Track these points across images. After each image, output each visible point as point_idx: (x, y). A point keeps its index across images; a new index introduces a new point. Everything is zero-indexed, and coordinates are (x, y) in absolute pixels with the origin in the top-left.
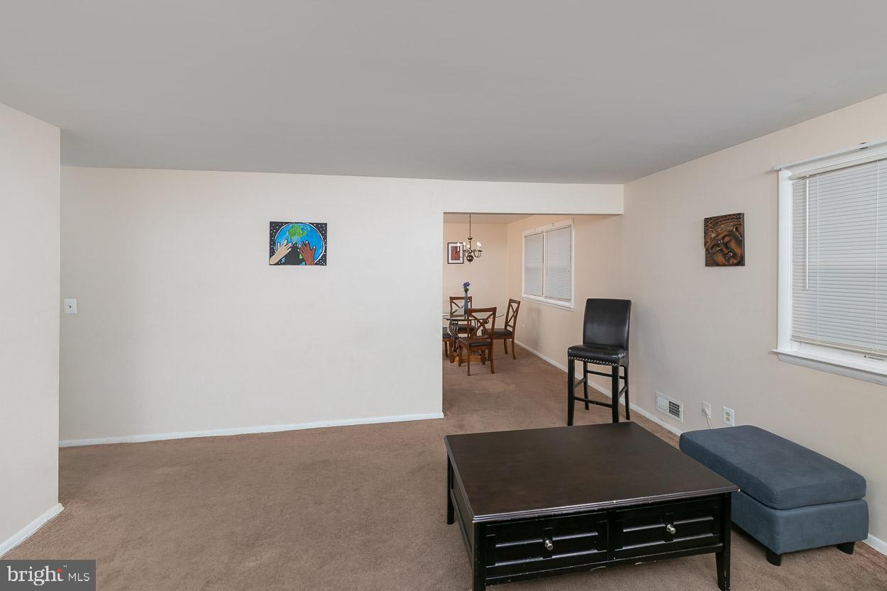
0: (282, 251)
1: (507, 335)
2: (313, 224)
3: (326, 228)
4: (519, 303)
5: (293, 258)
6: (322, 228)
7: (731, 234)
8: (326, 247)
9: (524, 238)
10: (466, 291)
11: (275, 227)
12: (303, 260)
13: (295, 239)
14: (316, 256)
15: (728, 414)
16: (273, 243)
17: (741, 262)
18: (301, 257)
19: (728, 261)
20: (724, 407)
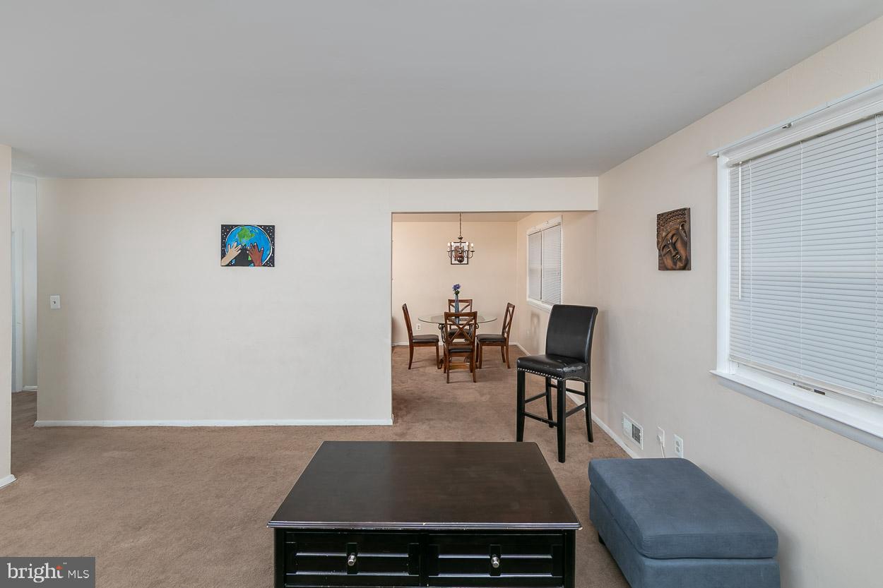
0: (233, 253)
1: (502, 341)
2: (261, 226)
3: (274, 230)
4: (514, 307)
5: (242, 260)
6: (269, 231)
7: (677, 233)
8: (273, 249)
9: (528, 237)
10: (457, 293)
11: (226, 230)
12: (252, 262)
13: (245, 241)
14: (264, 258)
15: (677, 443)
16: (224, 245)
17: (686, 266)
18: (250, 259)
19: (675, 264)
20: (675, 435)
